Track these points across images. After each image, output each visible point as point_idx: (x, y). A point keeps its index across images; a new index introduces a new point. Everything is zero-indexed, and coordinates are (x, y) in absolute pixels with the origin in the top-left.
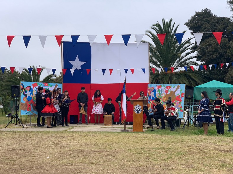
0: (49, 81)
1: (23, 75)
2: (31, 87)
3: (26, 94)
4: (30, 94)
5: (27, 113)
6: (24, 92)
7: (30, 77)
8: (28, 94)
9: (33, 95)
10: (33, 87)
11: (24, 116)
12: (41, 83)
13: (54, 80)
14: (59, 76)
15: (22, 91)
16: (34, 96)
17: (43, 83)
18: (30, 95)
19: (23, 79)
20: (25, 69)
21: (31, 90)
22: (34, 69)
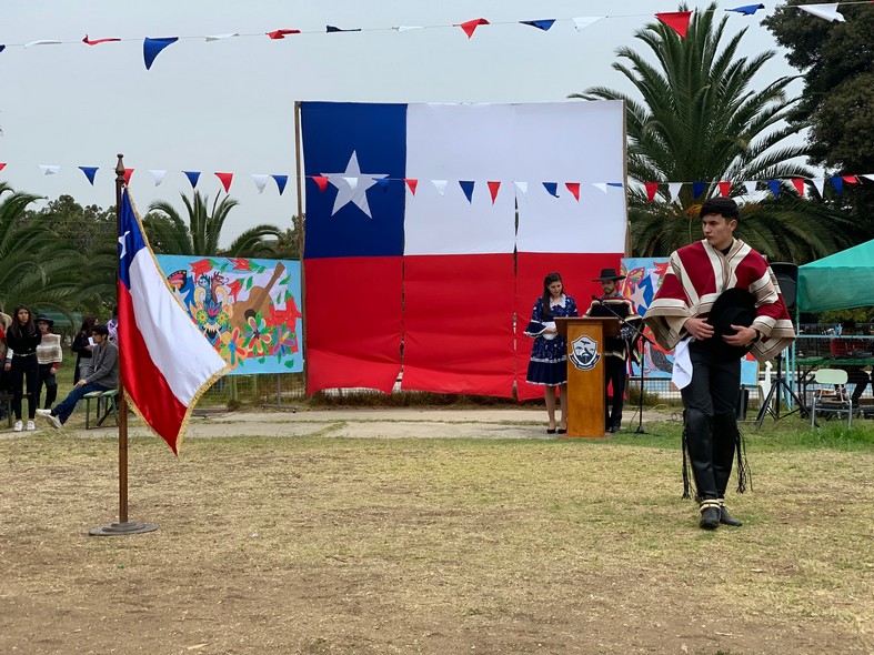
0: (250, 251)
1: (159, 231)
2: (189, 275)
7: (185, 235)
9: (194, 304)
10: (194, 274)
12: (224, 260)
14: (289, 230)
16: (201, 308)
17: (232, 261)
19: (157, 244)
20: (165, 208)
21: (186, 284)
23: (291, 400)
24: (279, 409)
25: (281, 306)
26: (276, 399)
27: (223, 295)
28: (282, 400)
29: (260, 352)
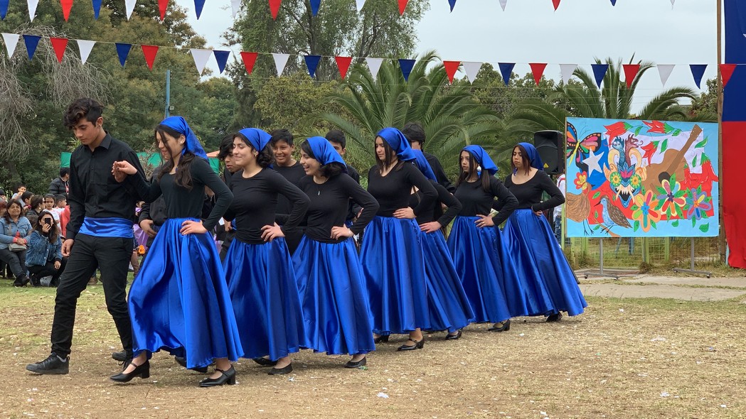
0: (664, 114)
1: (572, 96)
2: (603, 138)
3: (585, 161)
4: (601, 163)
5: (589, 232)
6: (577, 156)
7: (597, 100)
8: (593, 162)
9: (608, 166)
10: (608, 137)
11: (579, 241)
12: (639, 122)
13: (684, 111)
14: (703, 94)
15: (572, 153)
16: (614, 170)
17: (647, 123)
18: (599, 169)
19: (569, 109)
20: (579, 73)
21: (601, 146)
22: (612, 71)
23: (704, 265)
24: (692, 274)
25: (697, 170)
26: (689, 263)
27: (637, 157)
28: (696, 264)
29: (674, 215)
